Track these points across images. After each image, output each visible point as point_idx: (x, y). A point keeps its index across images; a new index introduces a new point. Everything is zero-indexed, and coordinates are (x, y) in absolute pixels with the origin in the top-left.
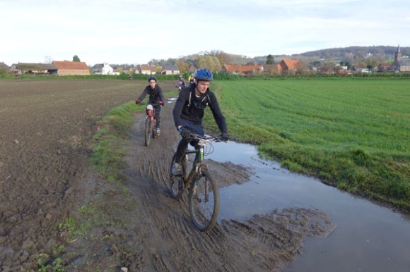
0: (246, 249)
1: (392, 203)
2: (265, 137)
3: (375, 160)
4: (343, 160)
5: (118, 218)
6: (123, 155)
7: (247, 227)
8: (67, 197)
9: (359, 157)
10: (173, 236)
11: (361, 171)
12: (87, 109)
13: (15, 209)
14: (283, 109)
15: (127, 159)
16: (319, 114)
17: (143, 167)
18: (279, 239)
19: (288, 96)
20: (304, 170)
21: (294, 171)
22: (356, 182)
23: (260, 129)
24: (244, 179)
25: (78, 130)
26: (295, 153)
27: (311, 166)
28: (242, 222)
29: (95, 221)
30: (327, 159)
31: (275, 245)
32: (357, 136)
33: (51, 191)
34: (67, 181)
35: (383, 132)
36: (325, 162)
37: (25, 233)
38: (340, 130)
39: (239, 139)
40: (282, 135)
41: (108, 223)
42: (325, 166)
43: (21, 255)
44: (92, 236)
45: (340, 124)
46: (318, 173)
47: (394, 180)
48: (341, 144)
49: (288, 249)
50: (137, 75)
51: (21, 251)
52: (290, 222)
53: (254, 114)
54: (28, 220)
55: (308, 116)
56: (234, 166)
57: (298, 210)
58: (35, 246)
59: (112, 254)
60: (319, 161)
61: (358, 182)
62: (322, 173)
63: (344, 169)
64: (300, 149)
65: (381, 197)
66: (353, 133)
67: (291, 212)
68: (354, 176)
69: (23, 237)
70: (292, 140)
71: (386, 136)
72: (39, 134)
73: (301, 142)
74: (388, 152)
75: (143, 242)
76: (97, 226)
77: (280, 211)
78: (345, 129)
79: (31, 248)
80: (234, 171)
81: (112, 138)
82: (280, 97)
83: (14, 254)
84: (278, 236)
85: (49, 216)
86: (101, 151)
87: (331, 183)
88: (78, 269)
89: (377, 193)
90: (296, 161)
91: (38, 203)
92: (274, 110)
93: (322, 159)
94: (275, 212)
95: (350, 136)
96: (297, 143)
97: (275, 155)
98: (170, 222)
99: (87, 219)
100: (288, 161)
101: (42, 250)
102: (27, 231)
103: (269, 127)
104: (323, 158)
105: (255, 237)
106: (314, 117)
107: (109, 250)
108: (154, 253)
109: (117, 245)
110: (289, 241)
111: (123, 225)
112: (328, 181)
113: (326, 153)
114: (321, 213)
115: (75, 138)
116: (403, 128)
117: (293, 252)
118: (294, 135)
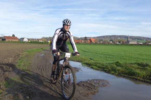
0: (78, 90)
1: (130, 77)
2: (84, 60)
3: (123, 64)
4: (112, 65)
6: (30, 64)
7: (78, 84)
8: (5, 75)
9: (118, 64)
11: (119, 68)
12: (17, 51)
14: (90, 52)
15: (32, 64)
16: (103, 53)
17: (38, 67)
18: (90, 88)
19: (92, 49)
20: (99, 68)
21: (95, 69)
22: (117, 71)
23: (82, 57)
24: (77, 71)
25: (12, 56)
26: (95, 63)
27: (101, 67)
30: (107, 65)
31: (89, 89)
32: (117, 59)
38: (111, 58)
39: (75, 60)
40: (90, 59)
41: (22, 83)
42: (106, 67)
44: (15, 87)
46: (103, 69)
47: (130, 70)
48: (111, 61)
49: (94, 91)
50: (37, 42)
52: (94, 83)
55: (100, 54)
57: (97, 80)
59: (23, 92)
61: (118, 71)
62: (105, 69)
63: (113, 67)
64: (97, 62)
65: (126, 76)
66: (115, 59)
67: (94, 80)
68: (116, 69)
70: (94, 61)
71: (126, 59)
74: (128, 62)
76: (17, 84)
78: (112, 57)
81: (26, 58)
82: (89, 49)
84: (90, 87)
87: (108, 72)
88: (8, 97)
89: (125, 74)
90: (95, 66)
92: (87, 53)
93: (105, 65)
94: (89, 80)
97: (88, 65)
100: (93, 66)
103: (86, 57)
105: (81, 87)
106: (101, 54)
108: (41, 92)
109: (25, 90)
110: (94, 88)
111: (28, 84)
113: (106, 63)
114: (105, 80)
115: (11, 59)
116: (132, 57)
117: (96, 91)
118: (95, 59)
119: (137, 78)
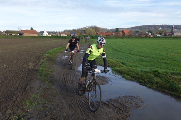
0: (106, 114)
1: (171, 94)
2: (115, 64)
3: (163, 74)
4: (149, 74)
5: (49, 100)
6: (52, 72)
7: (107, 104)
8: (27, 91)
9: (156, 73)
10: (74, 108)
11: (157, 80)
12: (36, 51)
13: (3, 96)
14: (123, 52)
15: (54, 73)
16: (139, 54)
17: (61, 77)
18: (121, 110)
19: (125, 46)
20: (132, 79)
21: (127, 79)
22: (155, 84)
23: (113, 61)
24: (105, 83)
25: (32, 61)
26: (128, 71)
27: (135, 77)
28: (105, 102)
29: (39, 101)
30: (142, 74)
31: (119, 112)
33: (20, 88)
34: (27, 83)
35: (166, 62)
36: (141, 75)
37: (7, 107)
38: (148, 61)
40: (123, 63)
41: (45, 102)
42: (141, 77)
43: (5, 117)
44: (38, 108)
45: (148, 58)
46: (138, 80)
48: (148, 67)
49: (125, 114)
50: (59, 36)
51: (6, 115)
52: (126, 102)
53: (110, 54)
54: (9, 101)
55: (134, 55)
56: (101, 77)
57: (130, 97)
58: (12, 113)
59: (47, 116)
60: (139, 75)
62: (140, 80)
63: (150, 78)
64: (130, 70)
65: (166, 91)
66: (154, 63)
67: (126, 97)
68: (154, 82)
69: (6, 108)
70: (127, 66)
71: (168, 64)
72: (14, 62)
73: (131, 66)
74: (169, 71)
75: (60, 111)
76: (40, 104)
77: (121, 97)
78: (150, 61)
79: (10, 113)
80: (101, 79)
81: (47, 64)
82: (122, 47)
83: (2, 117)
84: (121, 108)
85: (18, 99)
86: (43, 70)
89: (164, 89)
90: (129, 75)
91: (14, 93)
92: (119, 52)
94: (119, 97)
95: (152, 64)
96: (129, 67)
97: (120, 72)
98: (73, 102)
99: (35, 100)
100: (125, 75)
101: (15, 115)
102: (8, 106)
103: (117, 60)
104: (140, 74)
105: (111, 109)
106: (136, 55)
107: (45, 115)
108: (66, 116)
109: (49, 112)
110: (126, 111)
111: (52, 103)
112: (143, 84)
113: (142, 71)
114: (139, 98)
115: (31, 64)
116: (175, 60)
117: (127, 115)
118: (128, 63)
119: (179, 95)
